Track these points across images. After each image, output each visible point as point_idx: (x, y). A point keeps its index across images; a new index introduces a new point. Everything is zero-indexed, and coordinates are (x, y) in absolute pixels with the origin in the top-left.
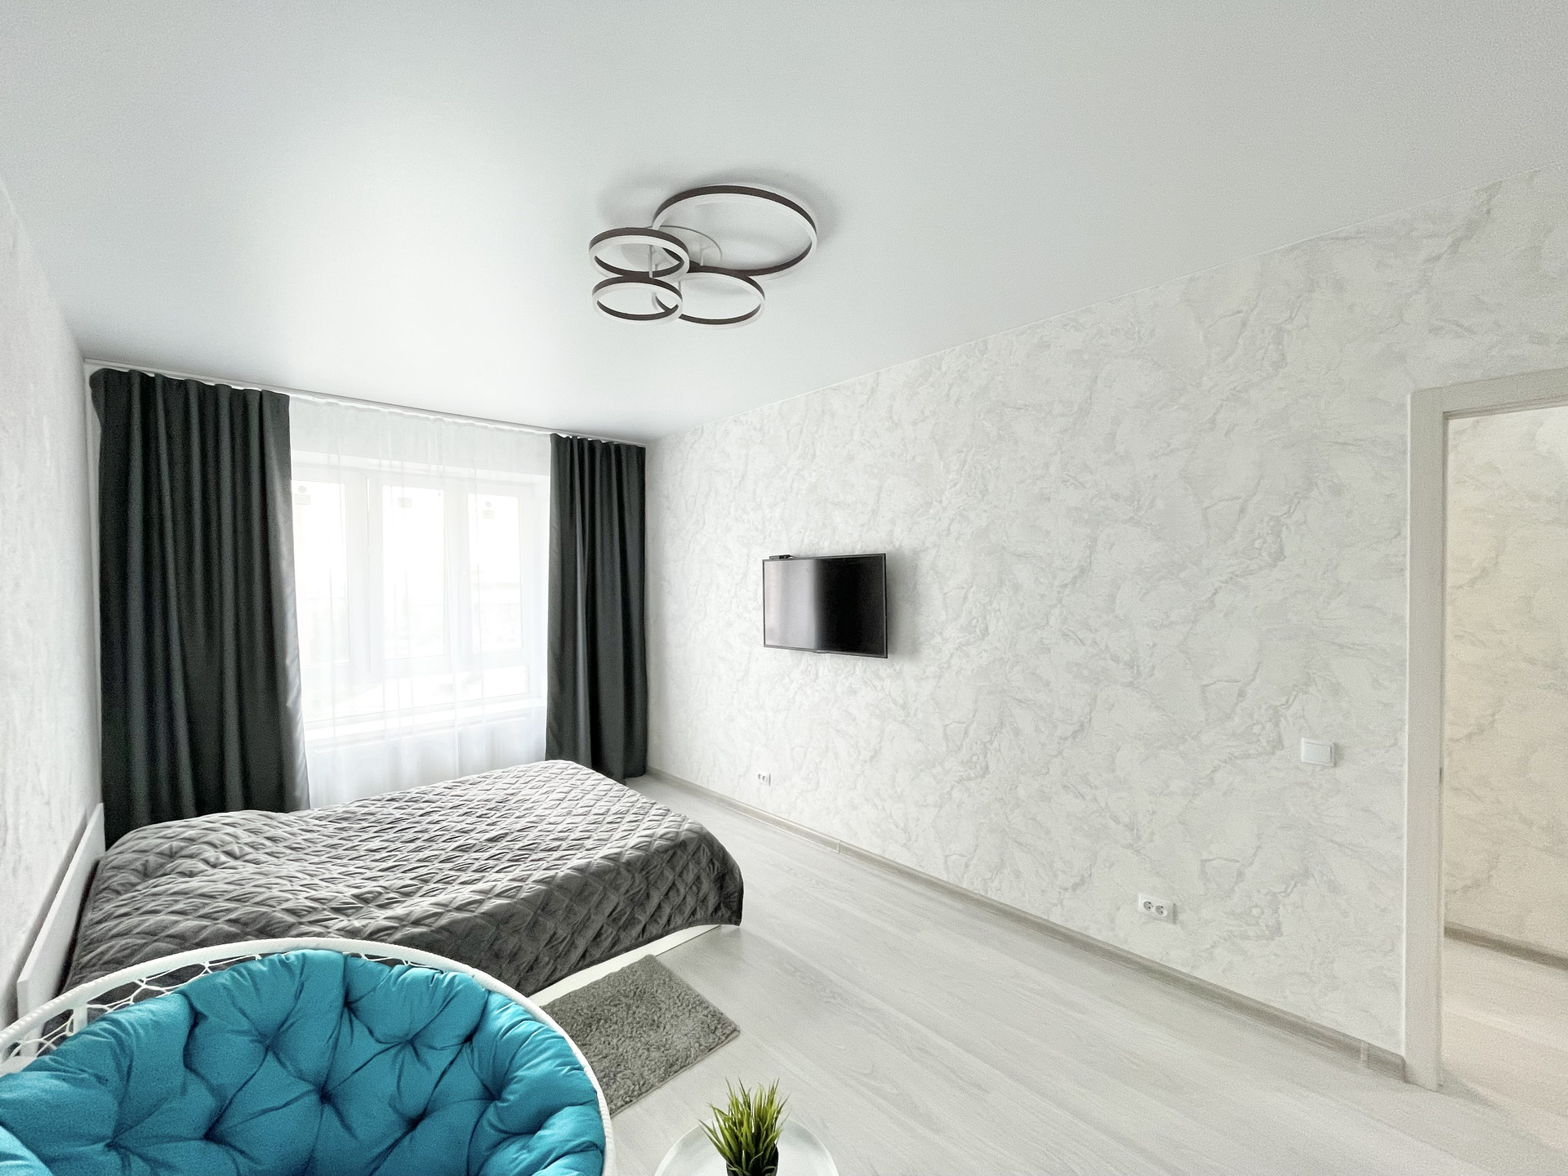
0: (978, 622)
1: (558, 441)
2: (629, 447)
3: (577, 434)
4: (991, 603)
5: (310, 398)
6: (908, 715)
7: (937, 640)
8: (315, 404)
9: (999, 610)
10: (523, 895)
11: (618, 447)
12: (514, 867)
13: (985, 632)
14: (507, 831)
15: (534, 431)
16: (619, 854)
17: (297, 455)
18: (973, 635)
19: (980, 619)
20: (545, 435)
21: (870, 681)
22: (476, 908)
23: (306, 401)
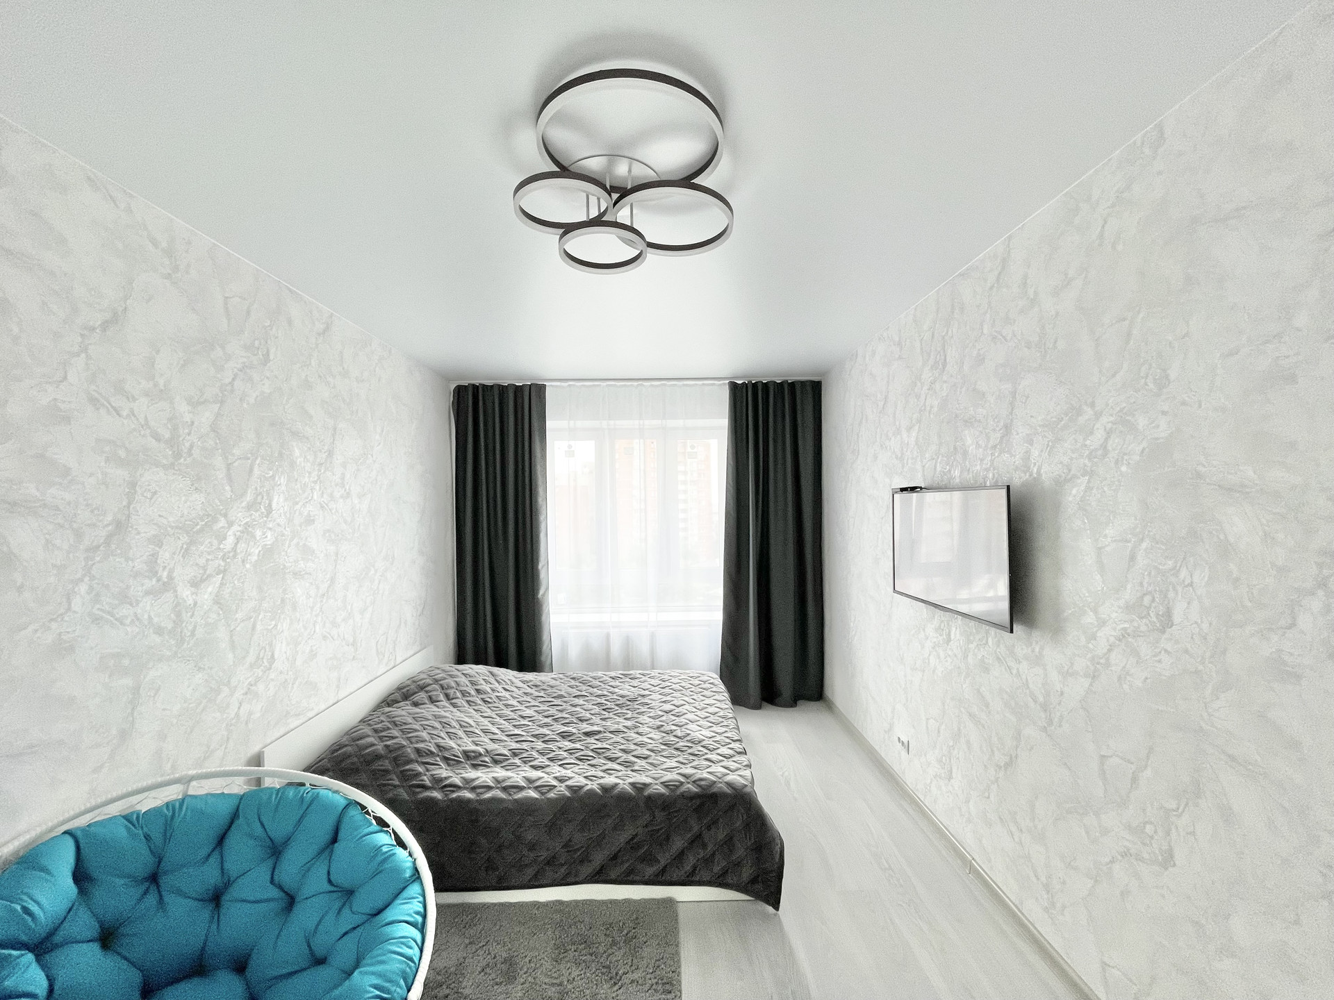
0: (1153, 600)
1: (734, 388)
2: (803, 383)
3: (750, 379)
4: (1175, 571)
5: (558, 384)
6: (1050, 722)
7: (1090, 618)
8: (563, 387)
9: (1191, 585)
10: (551, 795)
11: (792, 385)
12: (572, 766)
13: (1167, 620)
14: (602, 730)
15: (716, 382)
16: (646, 785)
17: (549, 424)
18: (1144, 620)
19: (1157, 595)
20: (724, 384)
21: (1004, 659)
22: (515, 793)
23: (556, 386)
